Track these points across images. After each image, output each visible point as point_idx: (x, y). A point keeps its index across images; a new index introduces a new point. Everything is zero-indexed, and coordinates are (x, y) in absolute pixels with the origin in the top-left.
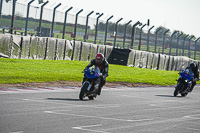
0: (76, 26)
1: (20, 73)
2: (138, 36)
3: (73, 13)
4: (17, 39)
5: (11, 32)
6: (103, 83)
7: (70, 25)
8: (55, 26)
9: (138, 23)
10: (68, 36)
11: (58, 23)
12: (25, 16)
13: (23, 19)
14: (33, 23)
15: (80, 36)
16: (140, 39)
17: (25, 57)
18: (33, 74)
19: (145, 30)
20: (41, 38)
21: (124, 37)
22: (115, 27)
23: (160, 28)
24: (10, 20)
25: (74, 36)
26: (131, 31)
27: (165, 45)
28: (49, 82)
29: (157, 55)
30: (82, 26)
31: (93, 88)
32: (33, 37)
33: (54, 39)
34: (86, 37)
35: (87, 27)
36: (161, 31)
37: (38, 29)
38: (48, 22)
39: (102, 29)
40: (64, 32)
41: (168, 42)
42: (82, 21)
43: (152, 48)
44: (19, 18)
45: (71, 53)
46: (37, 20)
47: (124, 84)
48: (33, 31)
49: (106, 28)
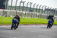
0: (40, 9)
1: (25, 21)
2: (56, 12)
3: (39, 6)
5: (23, 11)
7: (38, 9)
9: (56, 9)
11: (35, 9)
13: (26, 7)
17: (26, 17)
18: (28, 22)
20: (30, 12)
21: (52, 12)
22: (50, 10)
25: (39, 12)
28: (32, 24)
30: (41, 9)
32: (28, 12)
34: (42, 12)
37: (30, 10)
38: (32, 8)
40: (36, 11)
45: (38, 16)
48: (28, 11)
49: (47, 10)
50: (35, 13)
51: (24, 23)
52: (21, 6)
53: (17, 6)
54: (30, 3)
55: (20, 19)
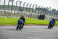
0: (30, 8)
2: (47, 12)
3: (29, 5)
4: (13, 12)
5: (12, 10)
6: (24, 25)
7: (28, 8)
8: (24, 8)
9: (47, 8)
10: (28, 11)
11: (25, 8)
12: (16, 6)
13: (15, 6)
14: (18, 8)
15: (31, 11)
16: (48, 12)
19: (49, 10)
20: (20, 12)
21: (43, 12)
22: (41, 9)
23: (54, 9)
24: (11, 7)
25: (29, 11)
26: (45, 10)
27: (55, 14)
29: (53, 17)
31: (21, 26)
32: (18, 12)
33: (24, 12)
34: (33, 12)
35: (33, 9)
36: (54, 10)
37: (19, 9)
39: (37, 9)
40: (26, 10)
41: (56, 13)
42: (31, 7)
43: (51, 15)
44: (14, 6)
45: (29, 16)
46: (19, 7)
47: (43, 25)
48: (18, 10)
49: (38, 9)
50: (25, 12)
51: (13, 23)
52: (10, 5)
53: (5, 5)
54: (20, 2)
55: (25, 19)
